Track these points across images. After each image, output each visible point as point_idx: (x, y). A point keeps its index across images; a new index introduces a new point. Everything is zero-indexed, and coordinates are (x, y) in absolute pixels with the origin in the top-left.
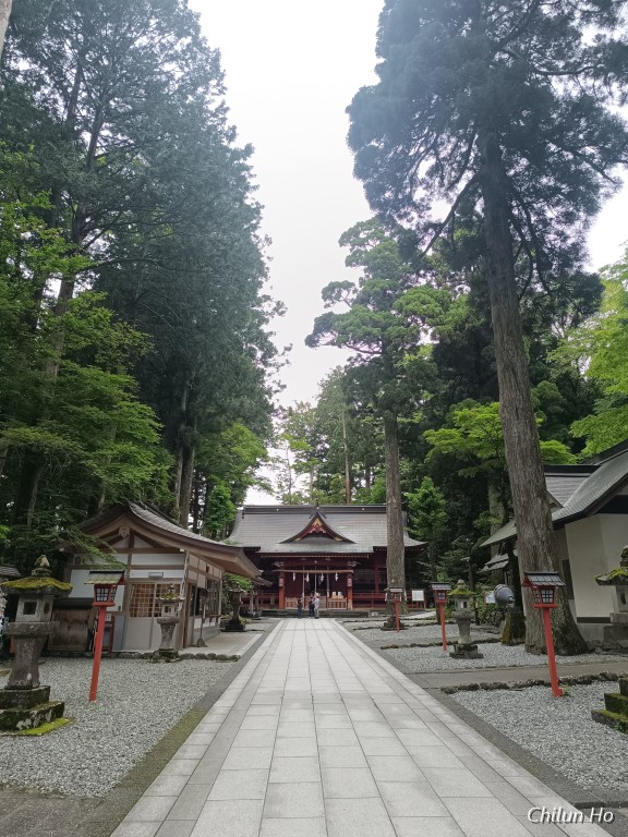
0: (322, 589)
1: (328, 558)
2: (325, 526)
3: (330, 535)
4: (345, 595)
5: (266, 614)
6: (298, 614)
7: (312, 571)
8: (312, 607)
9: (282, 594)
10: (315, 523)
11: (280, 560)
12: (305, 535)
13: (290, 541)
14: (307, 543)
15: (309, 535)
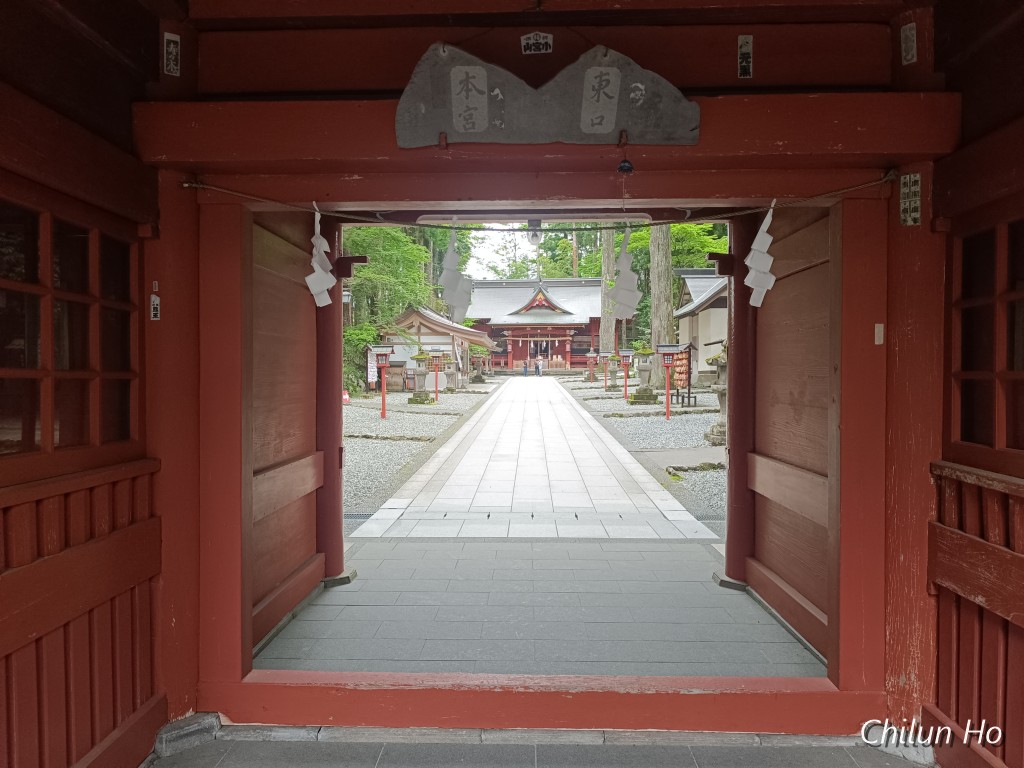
0: (545, 353)
1: (549, 328)
2: (546, 300)
3: (552, 307)
4: (564, 358)
5: (497, 373)
6: (525, 373)
7: (536, 339)
8: (537, 368)
9: (510, 357)
10: (538, 297)
11: (508, 330)
12: (529, 308)
13: (516, 313)
14: (531, 314)
15: (532, 307)
